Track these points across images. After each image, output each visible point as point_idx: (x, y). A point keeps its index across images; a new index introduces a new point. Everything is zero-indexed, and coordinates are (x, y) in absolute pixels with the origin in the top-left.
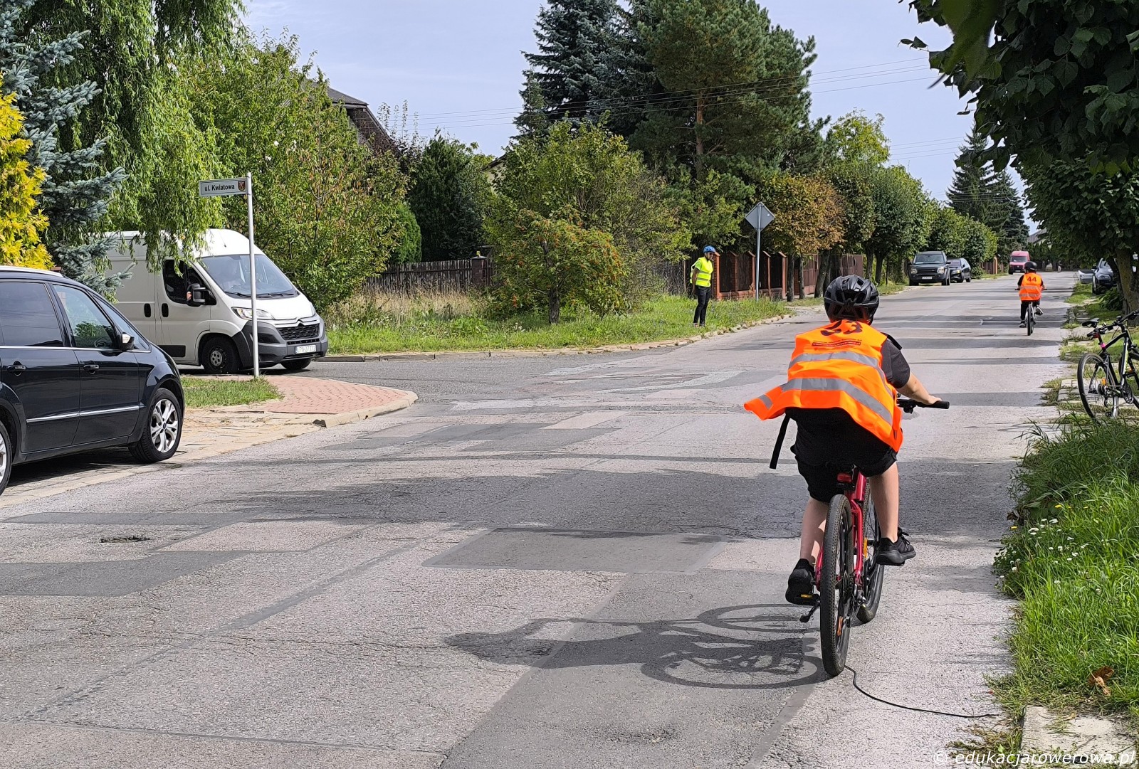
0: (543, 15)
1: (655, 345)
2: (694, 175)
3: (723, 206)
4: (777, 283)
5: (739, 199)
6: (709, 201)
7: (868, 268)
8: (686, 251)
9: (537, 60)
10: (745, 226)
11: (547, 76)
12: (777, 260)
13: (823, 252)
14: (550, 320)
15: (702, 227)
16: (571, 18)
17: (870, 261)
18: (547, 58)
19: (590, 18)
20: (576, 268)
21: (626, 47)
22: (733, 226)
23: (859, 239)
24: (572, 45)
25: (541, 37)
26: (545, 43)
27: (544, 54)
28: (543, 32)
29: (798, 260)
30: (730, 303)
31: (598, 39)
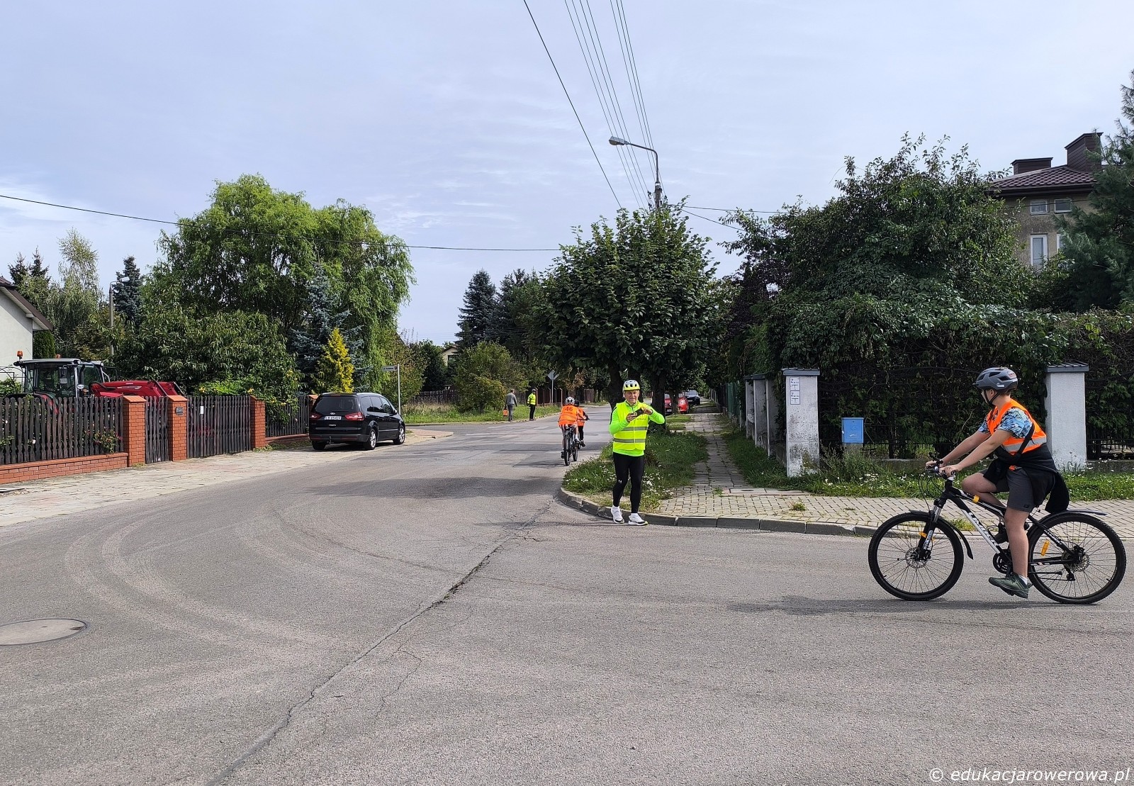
0: (466, 293)
1: (518, 421)
2: (528, 358)
3: (539, 371)
4: (559, 401)
5: (545, 368)
6: (534, 369)
7: (595, 394)
8: (527, 388)
9: (464, 311)
10: (547, 378)
11: (468, 317)
12: (559, 392)
13: (576, 388)
14: (480, 413)
15: (531, 379)
16: (477, 294)
17: (596, 392)
18: (468, 310)
19: (485, 295)
20: (490, 394)
21: (501, 309)
22: (543, 378)
23: (590, 384)
24: (478, 305)
25: (466, 302)
26: (467, 304)
27: (467, 308)
28: (466, 300)
29: (567, 392)
30: (542, 407)
31: (488, 303)
